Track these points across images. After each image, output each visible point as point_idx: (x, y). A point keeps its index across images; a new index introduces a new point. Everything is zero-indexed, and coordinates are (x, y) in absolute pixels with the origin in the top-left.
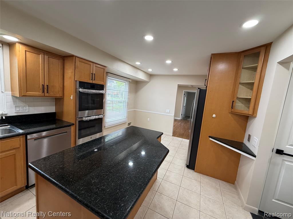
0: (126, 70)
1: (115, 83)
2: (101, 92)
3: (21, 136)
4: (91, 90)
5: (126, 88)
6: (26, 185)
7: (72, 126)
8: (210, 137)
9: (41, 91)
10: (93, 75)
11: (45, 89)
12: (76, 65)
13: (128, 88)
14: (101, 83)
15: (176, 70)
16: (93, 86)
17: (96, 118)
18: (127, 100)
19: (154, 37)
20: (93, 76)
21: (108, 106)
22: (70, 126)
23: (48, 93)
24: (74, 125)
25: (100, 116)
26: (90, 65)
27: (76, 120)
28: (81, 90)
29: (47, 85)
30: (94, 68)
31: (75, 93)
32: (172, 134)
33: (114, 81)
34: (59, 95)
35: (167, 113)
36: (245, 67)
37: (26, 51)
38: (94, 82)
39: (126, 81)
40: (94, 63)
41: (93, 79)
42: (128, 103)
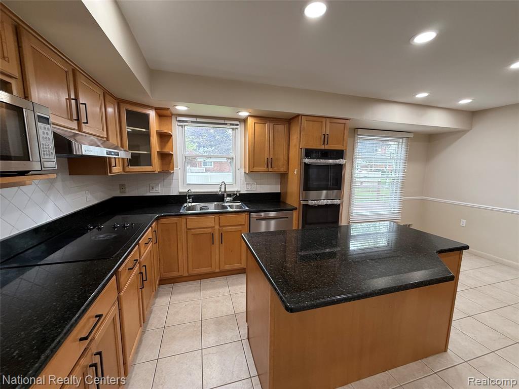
1: (392, 146)
2: (338, 161)
3: (246, 213)
4: (321, 160)
5: (399, 152)
7: (294, 211)
9: (266, 166)
10: (326, 136)
11: (270, 163)
12: (302, 127)
13: (403, 152)
14: (338, 147)
16: (325, 154)
17: (328, 203)
18: (400, 177)
20: (325, 138)
21: (356, 187)
22: (292, 210)
23: (272, 167)
24: (297, 209)
25: (337, 202)
26: (322, 122)
27: (300, 203)
28: (307, 161)
29: (272, 159)
30: (328, 125)
31: (300, 166)
33: (391, 143)
34: (283, 170)
37: (255, 123)
38: (327, 147)
39: (400, 138)
40: (327, 117)
41: (326, 142)
42: (403, 182)
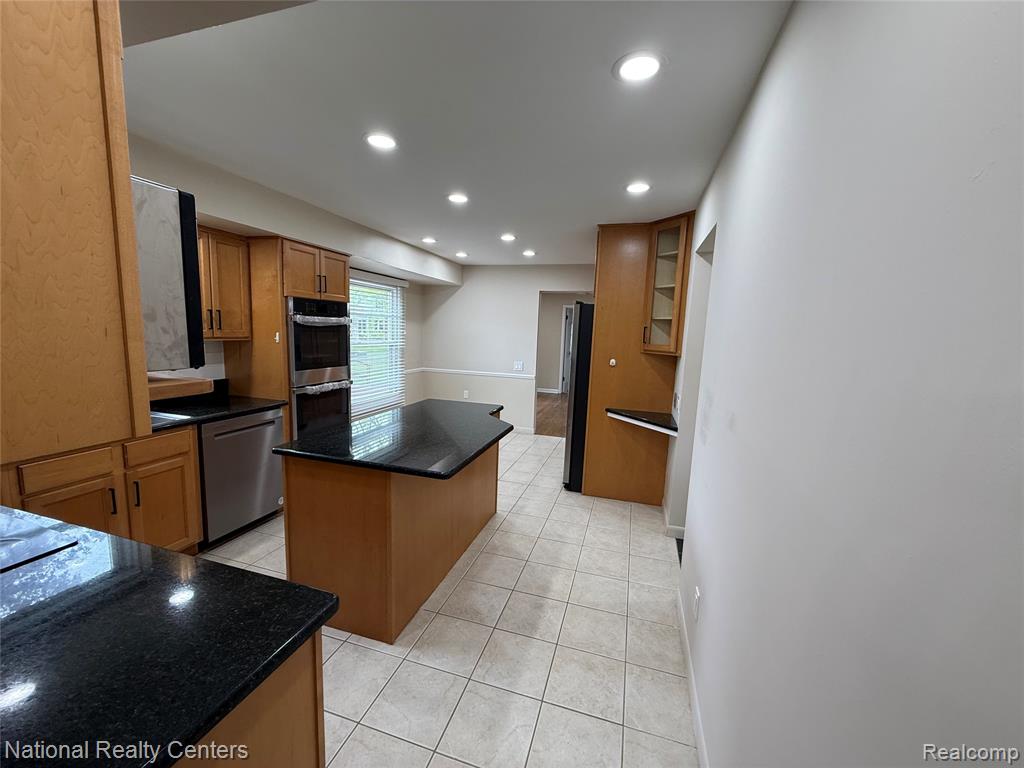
0: (398, 259)
2: (342, 320)
3: (190, 427)
4: (319, 318)
5: (395, 307)
6: (202, 539)
7: (279, 408)
8: (608, 410)
10: (323, 279)
11: (215, 319)
12: (284, 259)
13: (400, 307)
14: (338, 297)
15: (529, 253)
16: (323, 308)
17: (335, 388)
18: (399, 343)
19: (469, 198)
20: (321, 281)
23: (220, 328)
24: (287, 404)
25: (344, 384)
26: (314, 255)
27: (289, 393)
28: (299, 318)
29: (219, 311)
30: (323, 259)
31: (285, 328)
32: (533, 430)
34: (242, 334)
35: (517, 371)
36: (664, 254)
38: (324, 297)
39: (393, 286)
40: (323, 249)
41: (323, 289)
42: (402, 350)
